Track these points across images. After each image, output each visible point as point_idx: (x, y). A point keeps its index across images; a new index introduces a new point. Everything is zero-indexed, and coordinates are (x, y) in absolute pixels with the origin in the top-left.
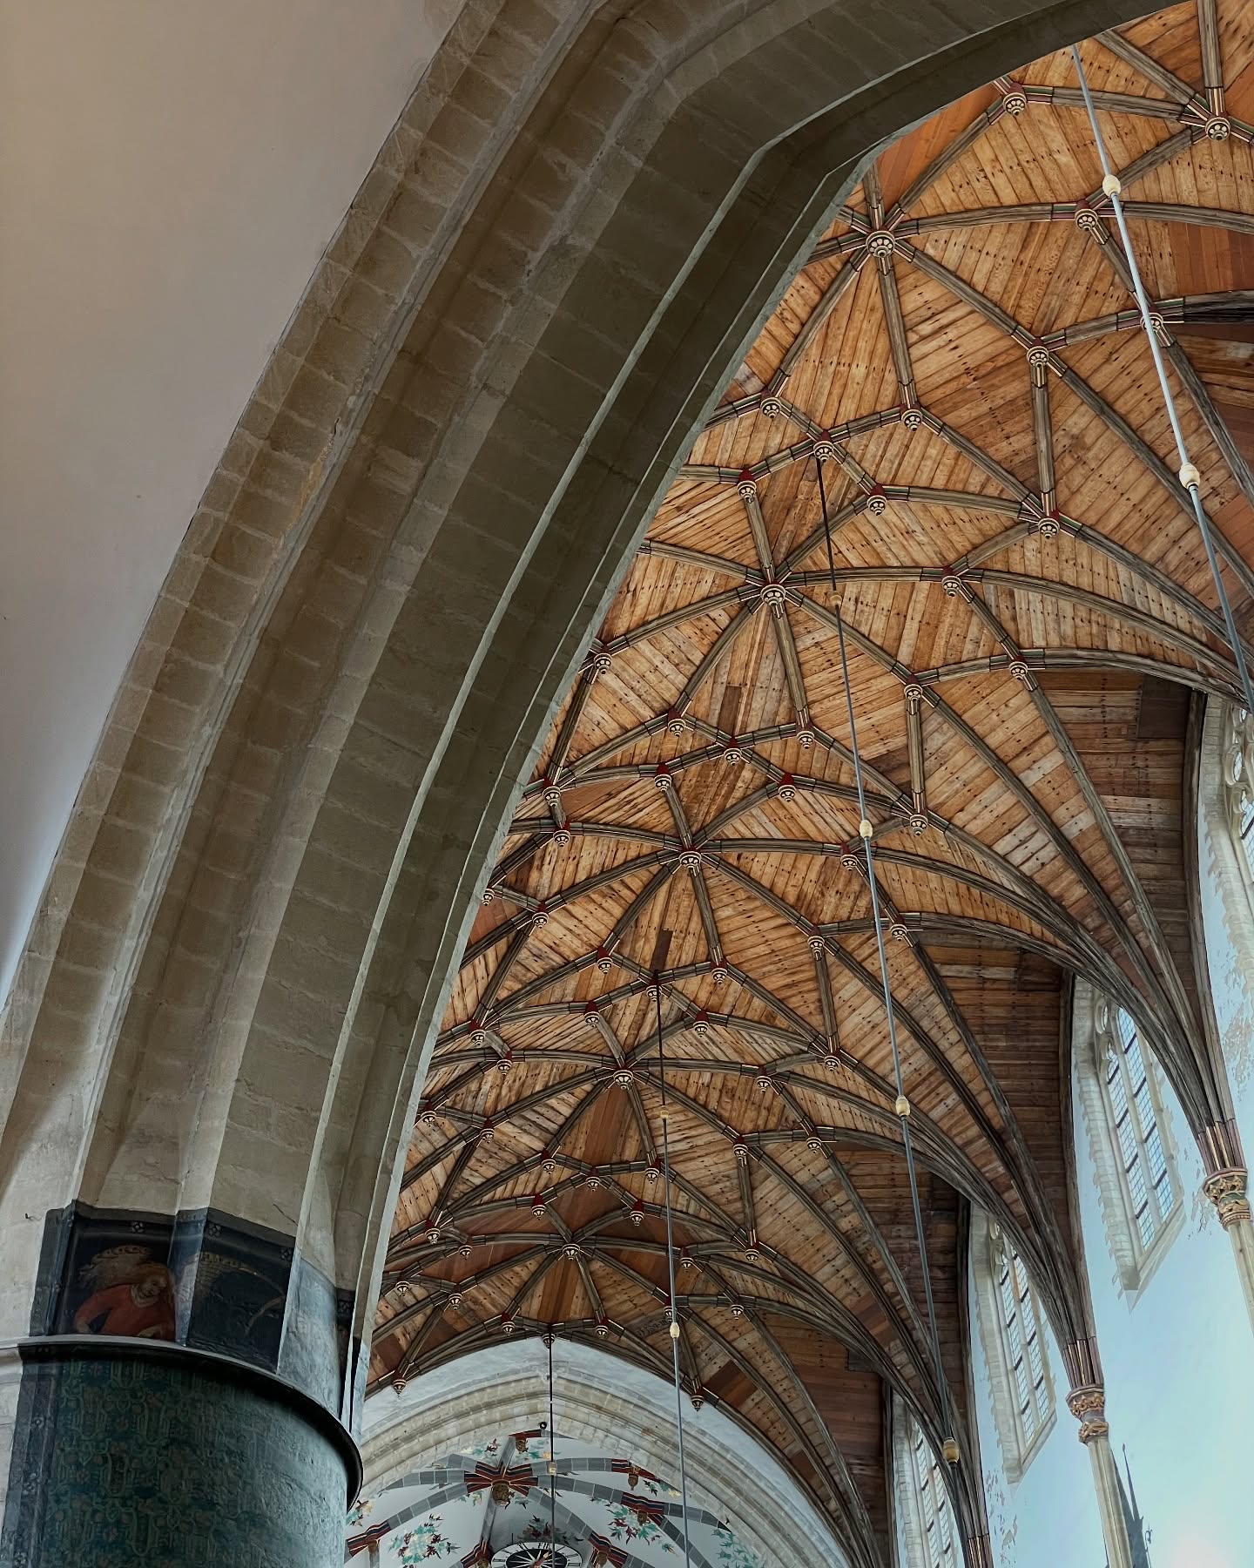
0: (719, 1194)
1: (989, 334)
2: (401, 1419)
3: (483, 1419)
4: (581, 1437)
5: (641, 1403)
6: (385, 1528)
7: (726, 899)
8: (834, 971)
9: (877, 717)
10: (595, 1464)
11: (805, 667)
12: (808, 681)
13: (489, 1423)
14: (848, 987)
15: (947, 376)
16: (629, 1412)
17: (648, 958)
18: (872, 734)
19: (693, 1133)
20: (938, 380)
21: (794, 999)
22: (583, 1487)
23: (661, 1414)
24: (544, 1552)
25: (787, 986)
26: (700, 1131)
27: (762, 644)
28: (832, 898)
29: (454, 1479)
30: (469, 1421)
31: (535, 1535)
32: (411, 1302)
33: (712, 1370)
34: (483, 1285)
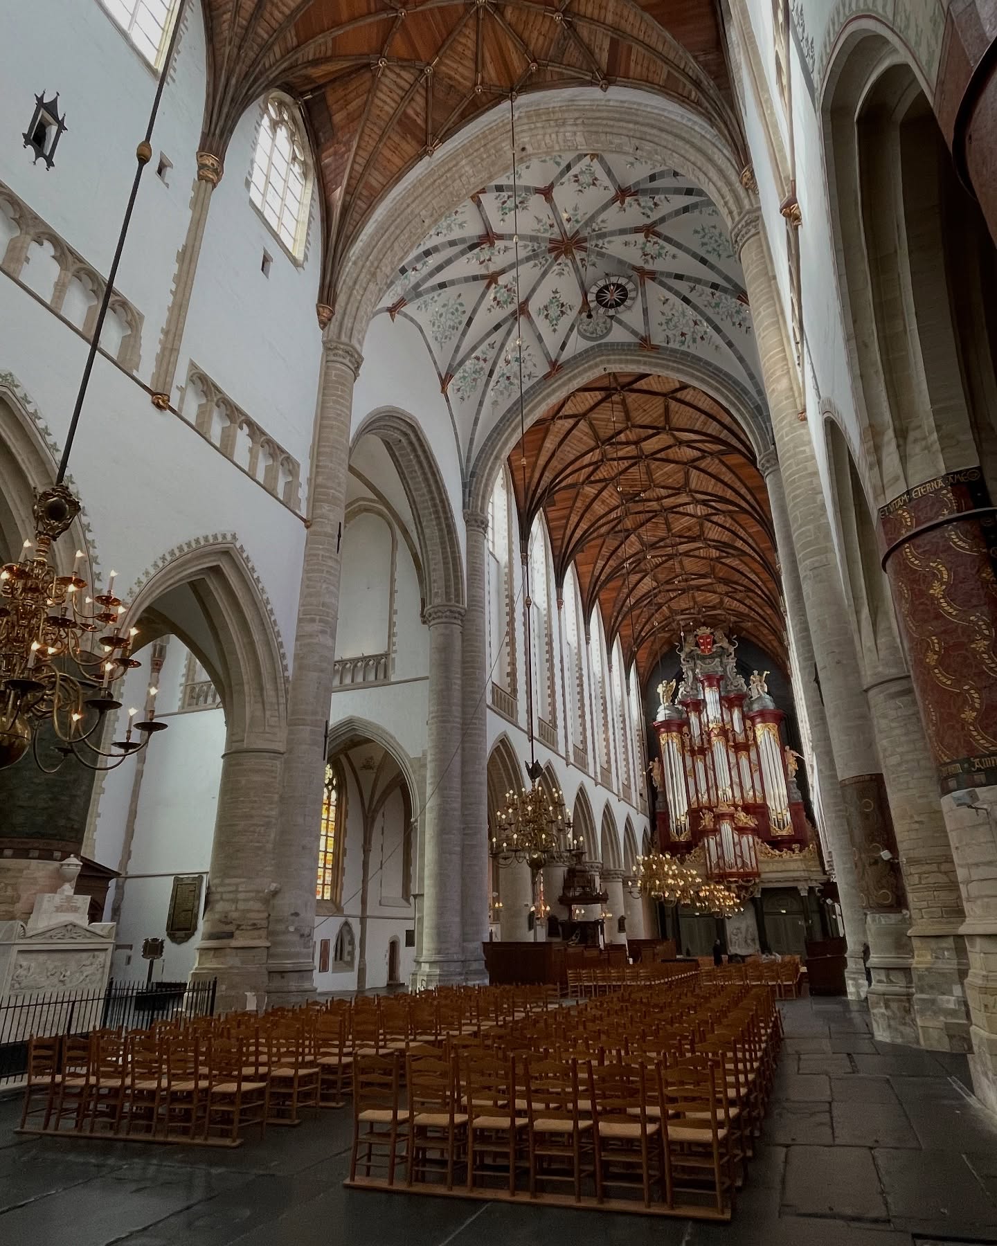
6: (527, 300)
23: (582, 103)
32: (407, 86)
33: (604, 58)
34: (447, 61)
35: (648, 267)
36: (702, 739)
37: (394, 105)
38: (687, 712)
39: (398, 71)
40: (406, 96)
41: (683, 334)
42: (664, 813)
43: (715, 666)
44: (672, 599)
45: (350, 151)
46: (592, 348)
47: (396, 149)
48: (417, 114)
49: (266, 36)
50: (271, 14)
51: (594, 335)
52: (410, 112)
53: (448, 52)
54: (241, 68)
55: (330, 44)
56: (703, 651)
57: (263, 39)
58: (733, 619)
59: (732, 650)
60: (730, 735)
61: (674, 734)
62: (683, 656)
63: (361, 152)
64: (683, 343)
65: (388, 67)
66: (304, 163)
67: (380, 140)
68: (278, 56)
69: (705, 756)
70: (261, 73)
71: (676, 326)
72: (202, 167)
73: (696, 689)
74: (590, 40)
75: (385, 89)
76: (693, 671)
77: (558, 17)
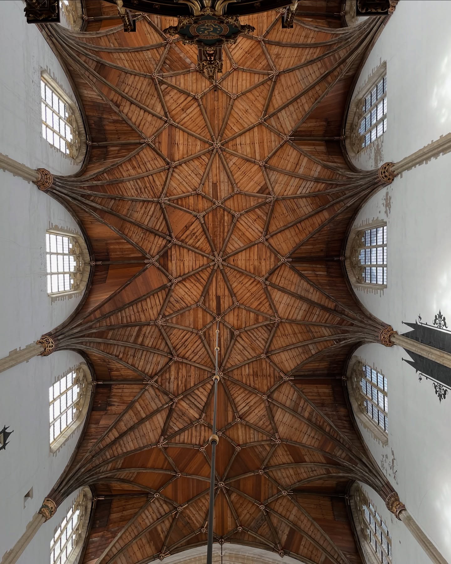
0: (263, 425)
1: (249, 41)
5: (259, 557)
7: (234, 279)
8: (271, 292)
9: (256, 179)
11: (233, 172)
12: (235, 177)
14: (277, 295)
15: (241, 56)
17: (215, 308)
18: (255, 185)
19: (249, 400)
20: (240, 58)
21: (262, 308)
23: (267, 559)
25: (259, 304)
26: (251, 398)
27: (219, 167)
28: (263, 263)
32: (163, 513)
33: (284, 538)
34: (191, 509)
37: (151, 520)
39: (162, 503)
40: (161, 518)
45: (114, 537)
47: (141, 548)
48: (163, 532)
49: (109, 457)
50: (117, 449)
52: (159, 528)
53: (194, 503)
54: (89, 466)
55: (135, 474)
57: (106, 457)
63: (120, 541)
65: (157, 499)
66: (80, 535)
67: (135, 538)
68: (109, 468)
70: (96, 473)
72: (44, 506)
74: (277, 525)
75: (150, 510)
77: (262, 507)
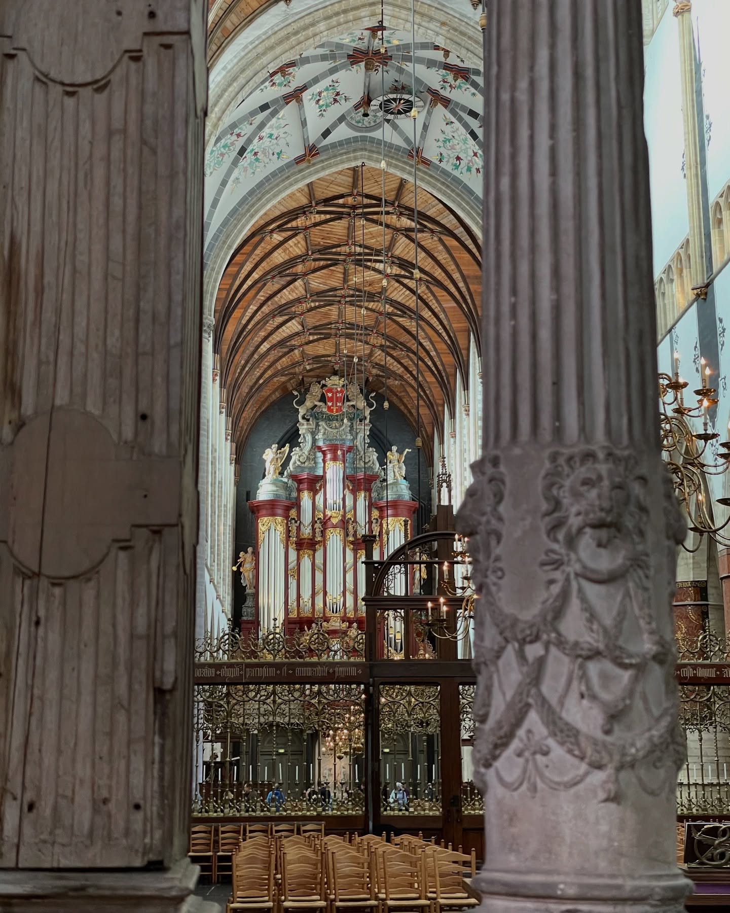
2: (290, 21)
3: (342, 20)
4: (404, 29)
5: (439, 6)
6: (304, 88)
10: (424, 46)
13: (346, 22)
16: (433, 13)
22: (420, 60)
23: (452, 13)
24: (400, 99)
29: (343, 58)
30: (334, 21)
31: (395, 90)
35: (445, 93)
36: (314, 529)
38: (299, 491)
41: (458, 158)
42: (251, 622)
43: (342, 432)
44: (311, 342)
46: (355, 139)
51: (360, 125)
56: (329, 408)
58: (374, 371)
59: (367, 412)
60: (350, 527)
61: (279, 519)
62: (302, 411)
64: (457, 167)
69: (315, 551)
71: (453, 148)
73: (314, 459)
76: (314, 434)
